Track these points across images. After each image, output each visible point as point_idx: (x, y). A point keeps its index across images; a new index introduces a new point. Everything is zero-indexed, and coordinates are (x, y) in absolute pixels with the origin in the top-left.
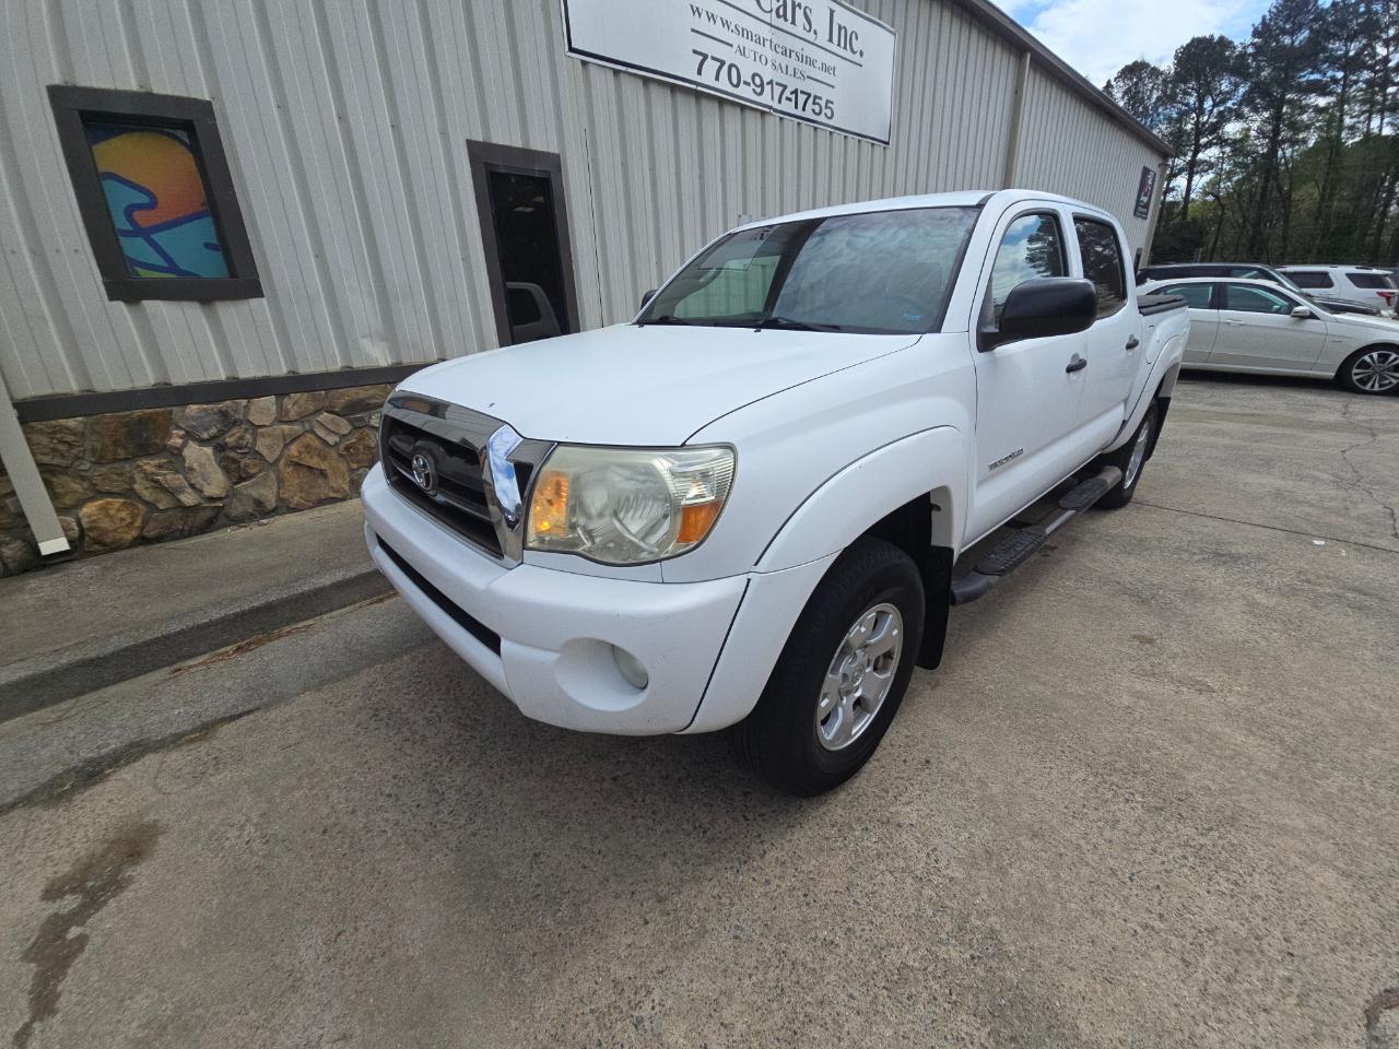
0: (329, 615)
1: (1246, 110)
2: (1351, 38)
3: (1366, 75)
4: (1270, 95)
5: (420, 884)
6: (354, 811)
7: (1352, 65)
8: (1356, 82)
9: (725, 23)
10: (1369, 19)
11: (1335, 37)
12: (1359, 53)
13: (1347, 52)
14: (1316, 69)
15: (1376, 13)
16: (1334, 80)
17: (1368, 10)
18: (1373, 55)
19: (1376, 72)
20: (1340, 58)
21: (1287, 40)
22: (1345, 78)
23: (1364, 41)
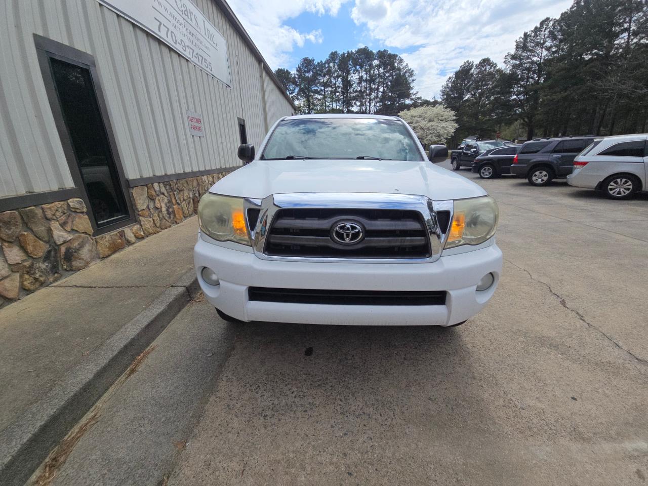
0: (99, 401)
1: (299, 97)
2: (324, 76)
3: (330, 89)
4: (306, 93)
5: (421, 444)
6: (345, 455)
7: (325, 85)
8: (327, 91)
9: (166, 9)
10: (329, 69)
11: (320, 75)
12: (327, 82)
13: (324, 81)
14: (316, 86)
15: (331, 67)
16: (321, 90)
17: (329, 66)
18: (331, 82)
19: (332, 88)
20: (321, 83)
21: (307, 75)
22: (324, 90)
23: (328, 77)
